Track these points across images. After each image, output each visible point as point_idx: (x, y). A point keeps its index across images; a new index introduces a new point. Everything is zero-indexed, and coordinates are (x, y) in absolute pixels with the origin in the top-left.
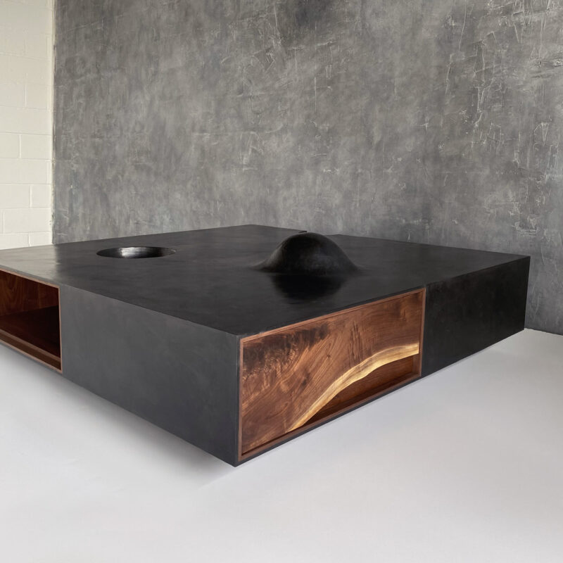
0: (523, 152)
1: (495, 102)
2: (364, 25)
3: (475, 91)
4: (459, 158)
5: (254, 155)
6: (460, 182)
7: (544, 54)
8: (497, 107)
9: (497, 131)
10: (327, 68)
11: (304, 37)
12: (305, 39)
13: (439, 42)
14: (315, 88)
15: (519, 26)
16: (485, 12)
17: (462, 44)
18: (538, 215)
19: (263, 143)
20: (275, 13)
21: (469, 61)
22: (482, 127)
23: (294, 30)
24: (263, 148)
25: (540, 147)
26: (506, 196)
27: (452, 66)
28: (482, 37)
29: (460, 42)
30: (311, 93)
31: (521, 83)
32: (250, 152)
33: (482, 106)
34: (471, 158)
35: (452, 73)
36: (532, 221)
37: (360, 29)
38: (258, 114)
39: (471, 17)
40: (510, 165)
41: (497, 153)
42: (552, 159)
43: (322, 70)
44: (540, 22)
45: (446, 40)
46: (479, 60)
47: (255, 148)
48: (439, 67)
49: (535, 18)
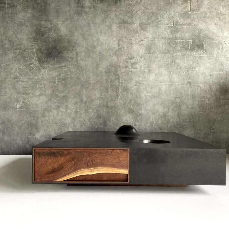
0: (133, 105)
1: (124, 91)
2: (77, 63)
3: (118, 88)
4: (115, 107)
5: (24, 104)
6: (115, 114)
7: (137, 80)
8: (125, 93)
9: (126, 99)
10: (61, 74)
11: (50, 62)
12: (51, 63)
13: (106, 72)
14: (56, 81)
15: (130, 71)
16: (120, 66)
17: (113, 74)
18: (139, 122)
19: (29, 99)
20: (35, 51)
21: (116, 79)
22: (121, 98)
23: (45, 59)
24: (29, 101)
25: (138, 104)
26: (129, 117)
27: (110, 79)
28: (119, 73)
29: (113, 73)
30: (55, 82)
31: (131, 87)
32: (21, 103)
33: (121, 92)
34: (118, 107)
35: (111, 82)
36: (137, 124)
37: (76, 64)
38: (25, 88)
39: (116, 67)
40: (130, 109)
41: (126, 105)
42: (141, 107)
43: (59, 75)
44: (135, 71)
45: (108, 72)
46: (119, 79)
47: (24, 101)
48: (106, 80)
49: (134, 70)
